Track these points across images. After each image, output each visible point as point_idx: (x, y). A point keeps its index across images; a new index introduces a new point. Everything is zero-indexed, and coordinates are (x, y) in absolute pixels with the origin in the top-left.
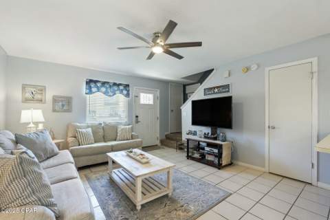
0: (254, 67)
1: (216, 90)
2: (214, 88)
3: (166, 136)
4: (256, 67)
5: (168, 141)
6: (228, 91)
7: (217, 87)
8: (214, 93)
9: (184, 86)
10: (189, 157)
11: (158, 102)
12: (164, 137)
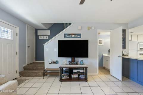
0: (93, 28)
1: (73, 36)
2: (72, 34)
3: (24, 68)
4: (94, 28)
5: (26, 71)
6: (81, 37)
7: (74, 34)
8: (72, 37)
9: (36, 30)
10: (62, 80)
11: (17, 37)
12: (23, 70)
